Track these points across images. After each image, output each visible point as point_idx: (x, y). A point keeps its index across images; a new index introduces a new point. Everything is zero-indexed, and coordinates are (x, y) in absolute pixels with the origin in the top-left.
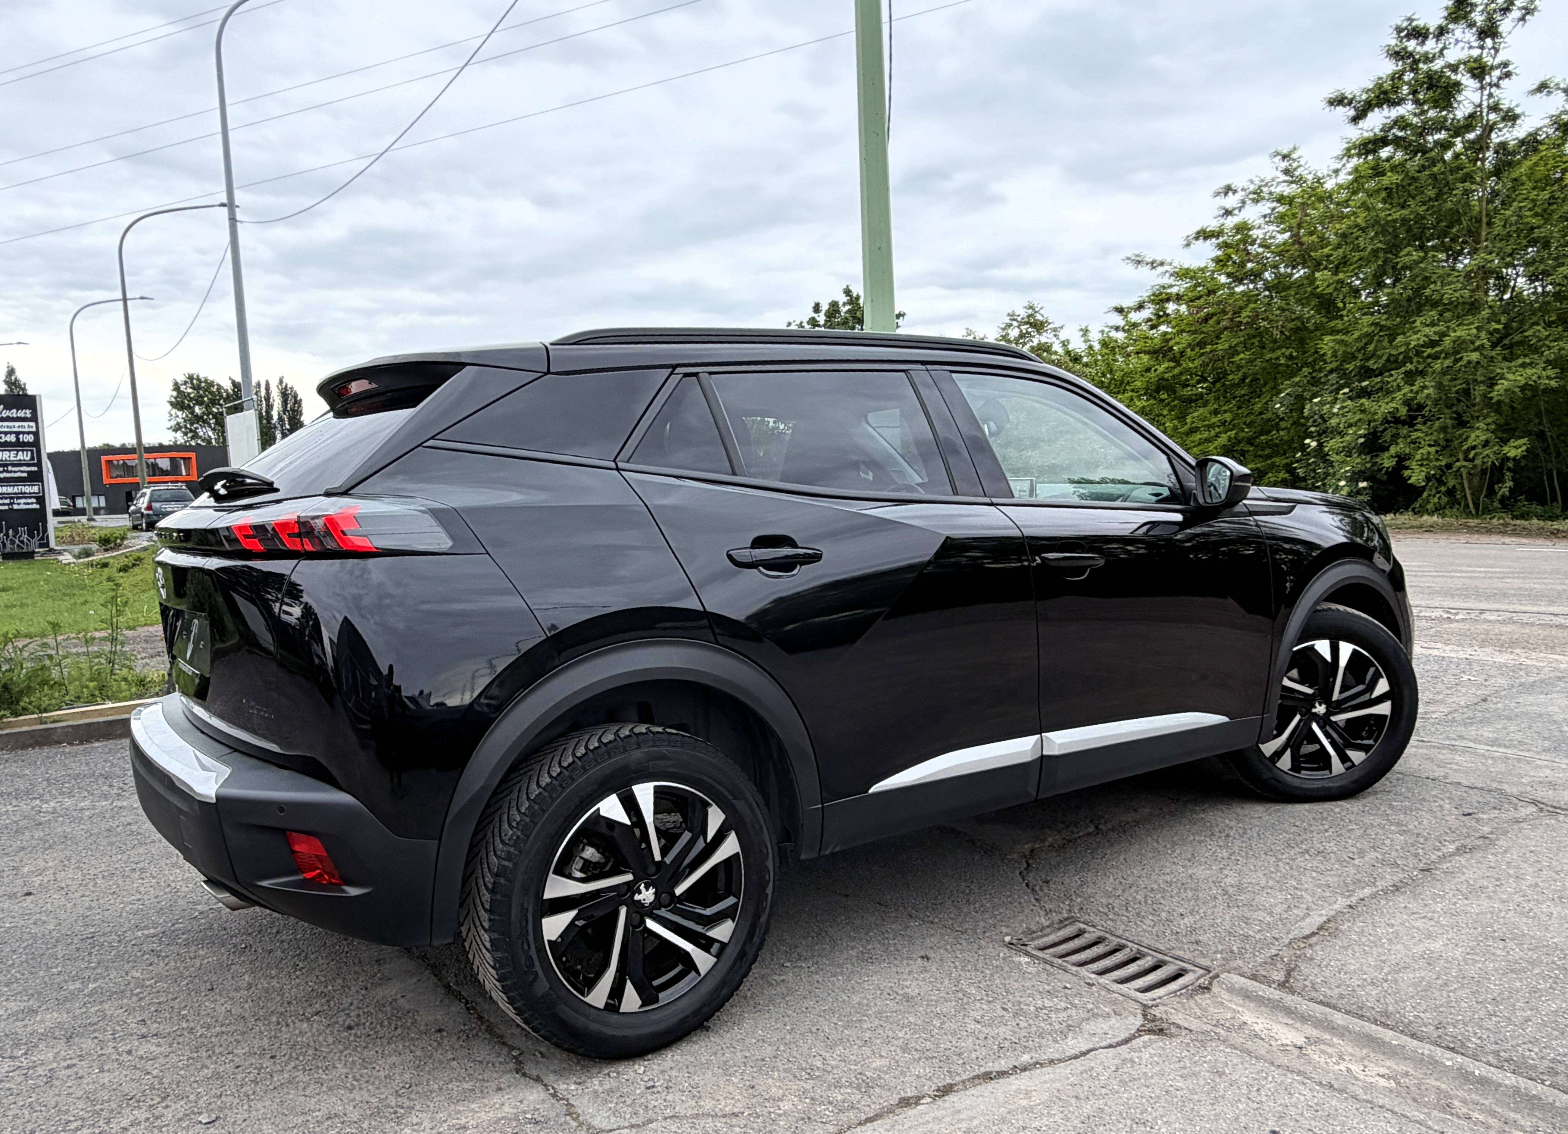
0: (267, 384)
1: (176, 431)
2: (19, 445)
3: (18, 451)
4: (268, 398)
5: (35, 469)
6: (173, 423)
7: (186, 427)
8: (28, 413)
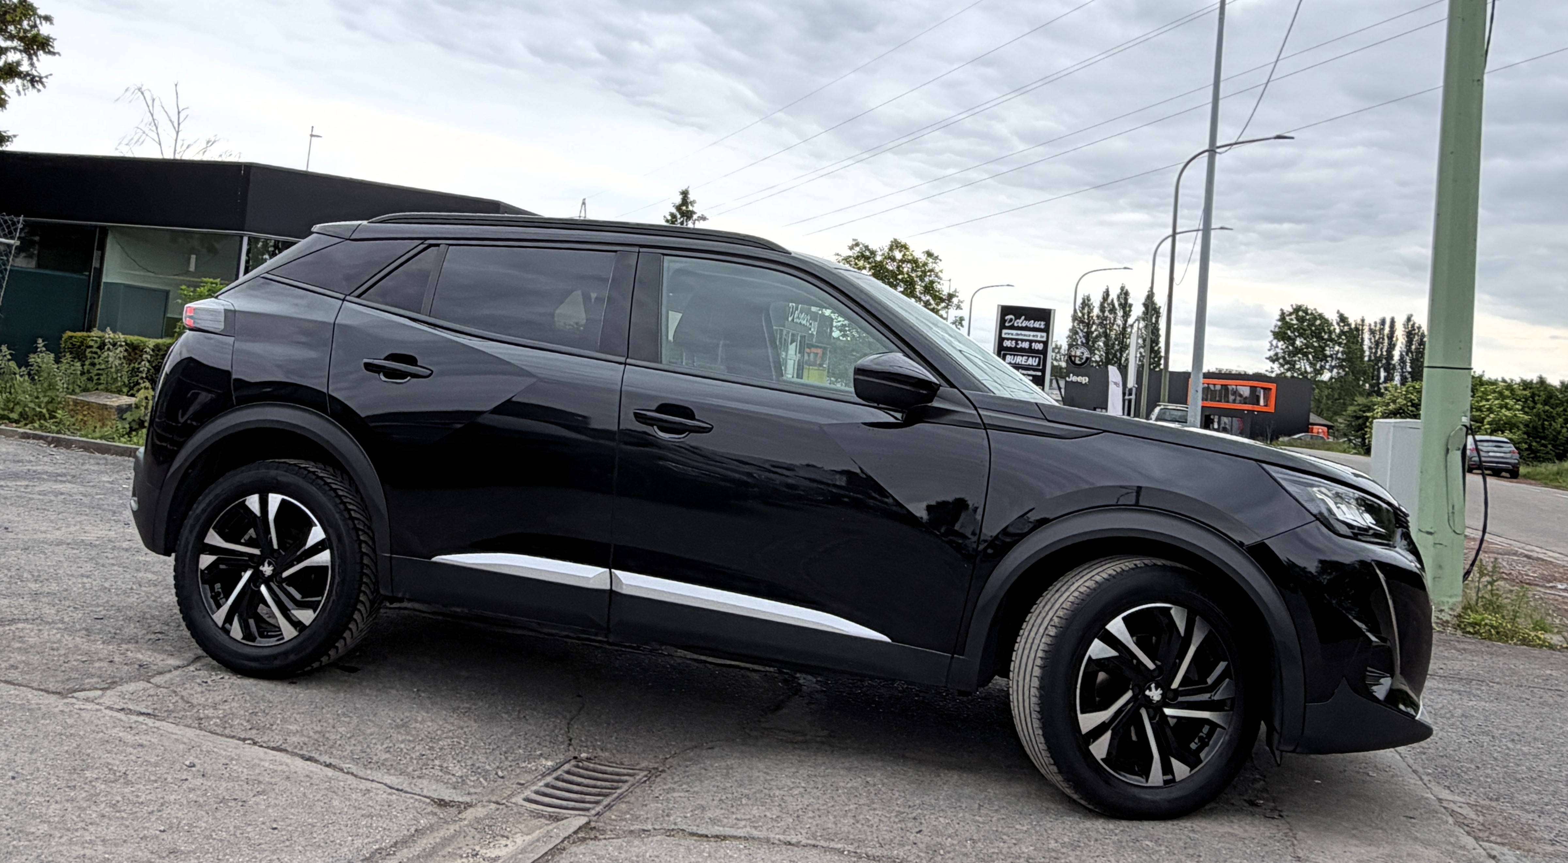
0: (1393, 322)
1: (1273, 361)
2: (1031, 352)
3: (1029, 357)
4: (1391, 336)
5: (1039, 374)
6: (1272, 353)
7: (1284, 358)
8: (1041, 324)
